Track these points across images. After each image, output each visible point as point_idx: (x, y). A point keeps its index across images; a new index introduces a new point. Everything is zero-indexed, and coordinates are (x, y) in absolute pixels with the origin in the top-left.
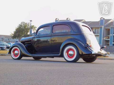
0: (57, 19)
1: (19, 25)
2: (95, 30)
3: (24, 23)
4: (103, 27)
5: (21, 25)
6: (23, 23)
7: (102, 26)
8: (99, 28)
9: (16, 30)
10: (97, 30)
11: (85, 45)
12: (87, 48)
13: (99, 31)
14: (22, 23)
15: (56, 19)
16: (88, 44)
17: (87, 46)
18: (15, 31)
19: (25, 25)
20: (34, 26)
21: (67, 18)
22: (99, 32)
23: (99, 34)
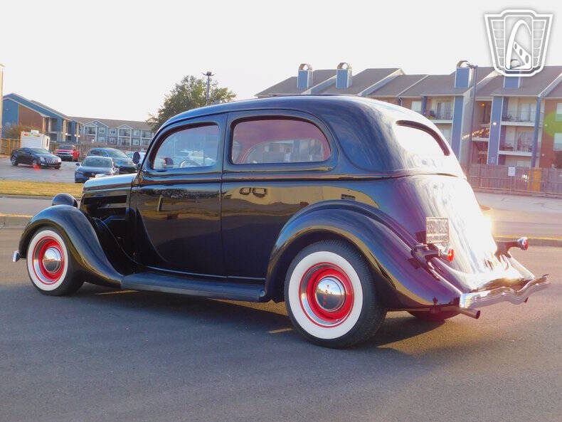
0: (305, 68)
1: (177, 86)
2: (439, 104)
3: (192, 79)
4: (467, 95)
5: (182, 88)
6: (189, 79)
7: (463, 93)
8: (450, 97)
9: (166, 104)
10: (443, 105)
11: (415, 250)
12: (427, 268)
13: (453, 108)
14: (186, 80)
15: (303, 65)
16: (431, 246)
17: (429, 258)
18: (164, 107)
19: (195, 86)
20: (228, 91)
21: (342, 64)
22: (452, 114)
23: (451, 122)
